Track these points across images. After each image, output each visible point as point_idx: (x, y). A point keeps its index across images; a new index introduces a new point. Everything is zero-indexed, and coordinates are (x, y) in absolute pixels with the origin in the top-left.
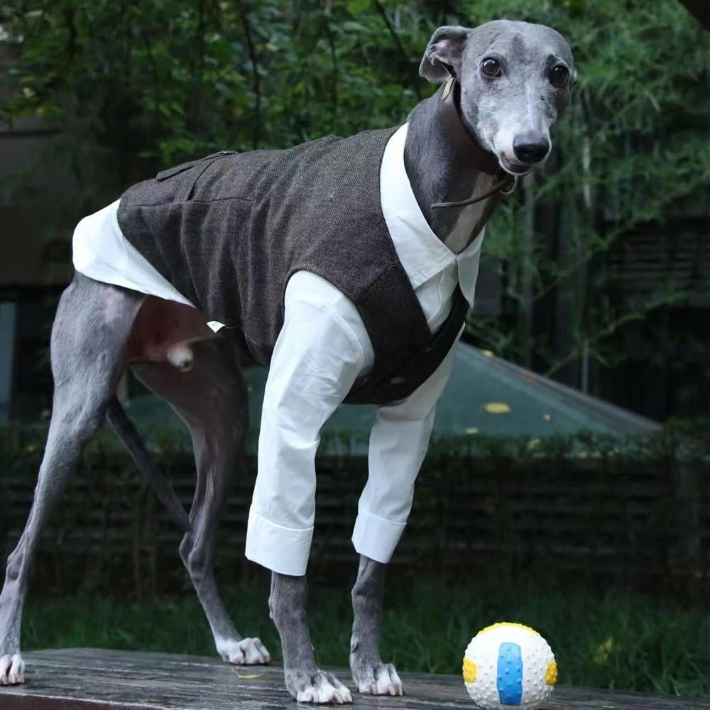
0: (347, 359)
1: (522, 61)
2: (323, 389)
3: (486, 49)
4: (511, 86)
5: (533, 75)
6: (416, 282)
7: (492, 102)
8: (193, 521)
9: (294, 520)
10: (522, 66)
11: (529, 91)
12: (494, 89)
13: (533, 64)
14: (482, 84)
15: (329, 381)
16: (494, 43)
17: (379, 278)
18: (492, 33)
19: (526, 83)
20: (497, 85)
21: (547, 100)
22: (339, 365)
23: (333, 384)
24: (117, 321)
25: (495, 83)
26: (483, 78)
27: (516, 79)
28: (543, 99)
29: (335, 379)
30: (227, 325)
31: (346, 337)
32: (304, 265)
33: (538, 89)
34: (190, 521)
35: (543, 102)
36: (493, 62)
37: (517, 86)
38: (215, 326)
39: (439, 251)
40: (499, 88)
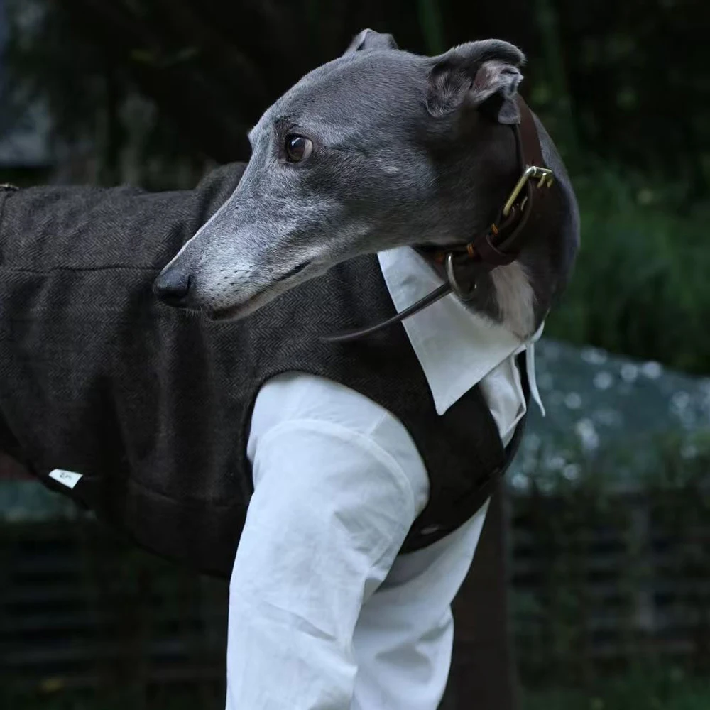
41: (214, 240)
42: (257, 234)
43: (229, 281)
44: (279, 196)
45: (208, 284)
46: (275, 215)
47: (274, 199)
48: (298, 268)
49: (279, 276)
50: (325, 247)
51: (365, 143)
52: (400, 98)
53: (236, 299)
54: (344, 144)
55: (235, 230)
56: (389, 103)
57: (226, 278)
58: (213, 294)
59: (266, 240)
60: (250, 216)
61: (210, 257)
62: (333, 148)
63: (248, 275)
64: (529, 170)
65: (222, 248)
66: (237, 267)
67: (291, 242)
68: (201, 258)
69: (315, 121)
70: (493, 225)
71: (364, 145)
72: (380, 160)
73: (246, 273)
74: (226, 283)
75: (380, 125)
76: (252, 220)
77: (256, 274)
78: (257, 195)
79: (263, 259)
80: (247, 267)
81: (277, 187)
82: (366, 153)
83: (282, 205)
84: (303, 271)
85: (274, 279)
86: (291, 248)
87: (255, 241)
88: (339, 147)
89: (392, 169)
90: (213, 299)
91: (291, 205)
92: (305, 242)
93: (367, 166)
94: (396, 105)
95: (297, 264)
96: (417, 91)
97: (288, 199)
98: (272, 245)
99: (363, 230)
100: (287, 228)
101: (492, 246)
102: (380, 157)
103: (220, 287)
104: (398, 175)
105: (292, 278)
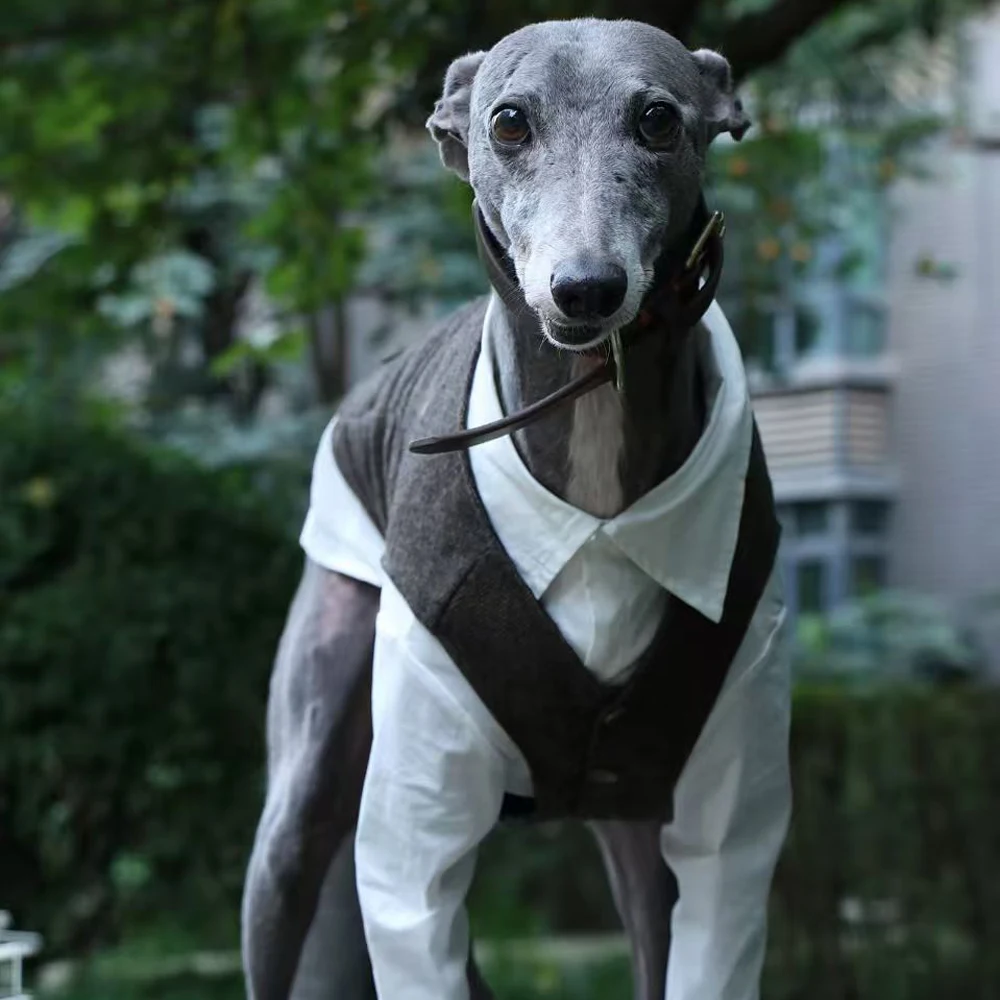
0: (450, 745)
1: (571, 105)
2: (416, 807)
3: (501, 88)
4: (550, 160)
5: (596, 131)
6: (538, 581)
7: (520, 198)
10: (573, 114)
11: (587, 164)
12: (521, 172)
13: (596, 108)
14: (498, 164)
15: (423, 790)
16: (515, 74)
17: (463, 581)
18: (512, 52)
19: (582, 149)
20: (525, 162)
21: (630, 181)
22: (435, 759)
23: (434, 796)
25: (521, 157)
26: (499, 151)
27: (560, 145)
28: (619, 180)
29: (434, 786)
31: (435, 701)
33: (608, 160)
35: (621, 185)
36: (512, 113)
37: (562, 159)
39: (557, 516)
40: (530, 167)
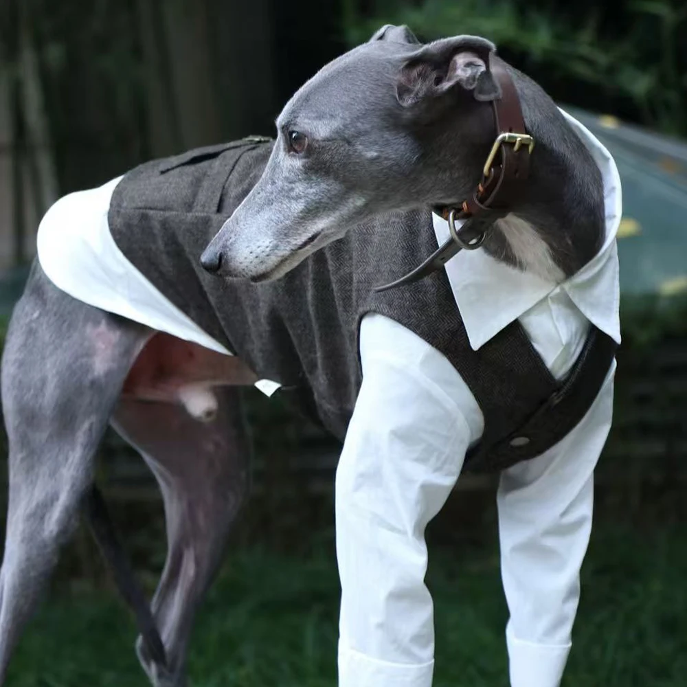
8: (159, 609)
9: (407, 653)
24: (109, 374)
30: (284, 385)
32: (373, 306)
34: (153, 609)
38: (268, 387)
41: (241, 221)
42: (275, 215)
43: (254, 255)
44: (290, 183)
45: (237, 259)
46: (288, 197)
47: (287, 186)
48: (312, 239)
49: (296, 247)
50: (331, 219)
51: (347, 133)
52: (373, 93)
53: (262, 269)
54: (331, 136)
55: (258, 212)
56: (364, 99)
57: (251, 253)
58: (242, 266)
59: (282, 218)
60: (269, 200)
61: (237, 237)
62: (324, 141)
63: (268, 249)
64: (500, 137)
65: (246, 228)
66: (258, 244)
67: (302, 218)
68: (231, 238)
69: (309, 119)
70: (480, 185)
71: (346, 136)
72: (360, 147)
73: (267, 247)
74: (252, 257)
75: (358, 118)
76: (270, 202)
77: (276, 247)
78: (273, 183)
79: (281, 234)
80: (267, 243)
81: (288, 175)
82: (349, 143)
83: (292, 189)
84: (316, 241)
85: (292, 250)
86: (303, 223)
87: (273, 221)
88: (327, 140)
89: (372, 154)
90: (244, 269)
91: (299, 188)
92: (314, 217)
93: (351, 153)
94: (372, 99)
95: (310, 235)
96: (390, 86)
97: (297, 184)
98: (287, 222)
99: (360, 202)
100: (298, 207)
101: (479, 204)
102: (360, 144)
103: (248, 260)
104: (378, 158)
105: (308, 247)
